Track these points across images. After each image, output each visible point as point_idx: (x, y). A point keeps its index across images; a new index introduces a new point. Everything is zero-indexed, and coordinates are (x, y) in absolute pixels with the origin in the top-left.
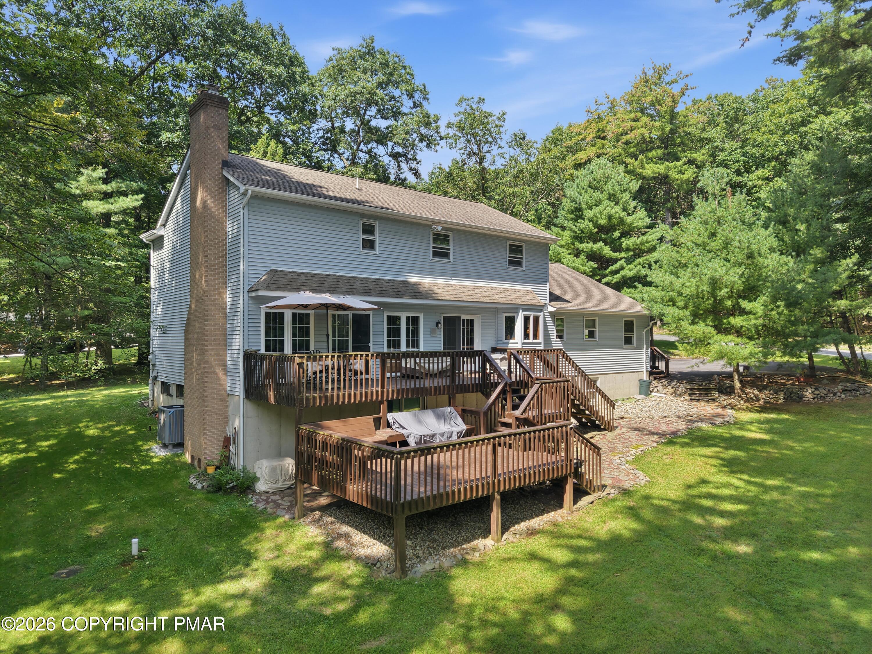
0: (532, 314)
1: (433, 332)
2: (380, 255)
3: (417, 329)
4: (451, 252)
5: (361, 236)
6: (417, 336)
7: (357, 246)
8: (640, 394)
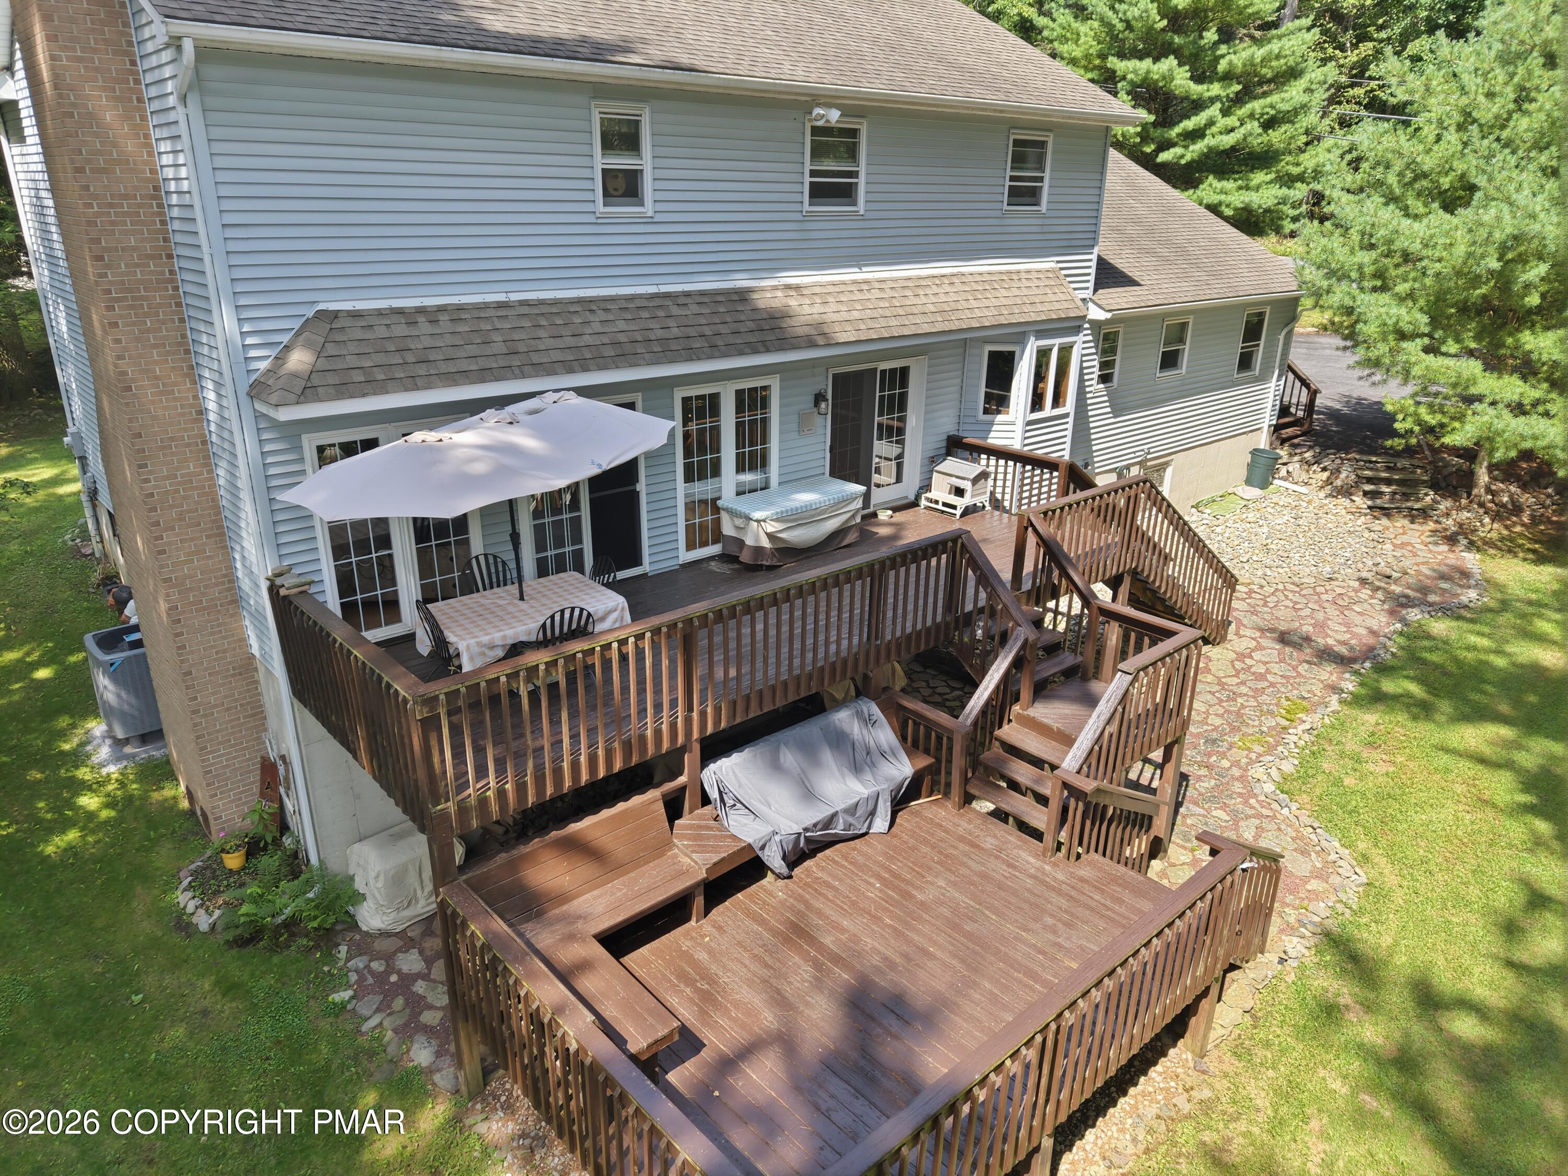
0: (1056, 342)
1: (803, 424)
2: (658, 218)
3: (765, 422)
4: (862, 181)
5: (600, 161)
6: (765, 440)
7: (588, 196)
8: (1249, 482)
